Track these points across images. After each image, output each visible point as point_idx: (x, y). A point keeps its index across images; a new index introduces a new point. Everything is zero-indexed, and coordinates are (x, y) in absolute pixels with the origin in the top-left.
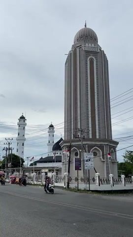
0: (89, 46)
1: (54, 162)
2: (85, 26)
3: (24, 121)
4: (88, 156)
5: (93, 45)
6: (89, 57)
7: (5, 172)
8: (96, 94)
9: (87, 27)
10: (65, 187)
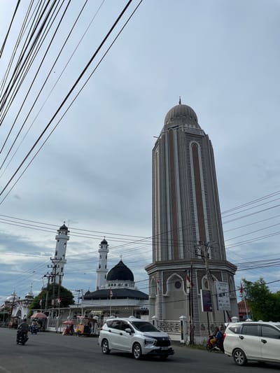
0: (188, 127)
1: (109, 299)
2: (180, 103)
3: (66, 234)
4: (222, 288)
5: (194, 127)
6: (192, 142)
7: (47, 314)
8: (203, 192)
9: (182, 103)
10: (183, 341)
